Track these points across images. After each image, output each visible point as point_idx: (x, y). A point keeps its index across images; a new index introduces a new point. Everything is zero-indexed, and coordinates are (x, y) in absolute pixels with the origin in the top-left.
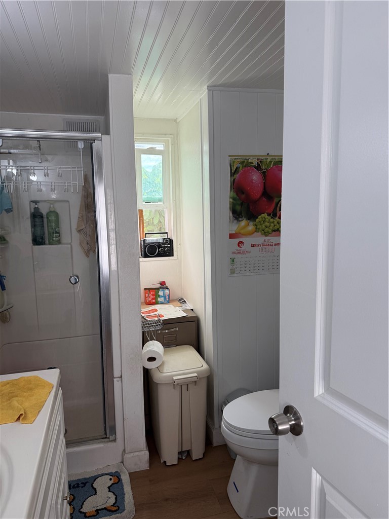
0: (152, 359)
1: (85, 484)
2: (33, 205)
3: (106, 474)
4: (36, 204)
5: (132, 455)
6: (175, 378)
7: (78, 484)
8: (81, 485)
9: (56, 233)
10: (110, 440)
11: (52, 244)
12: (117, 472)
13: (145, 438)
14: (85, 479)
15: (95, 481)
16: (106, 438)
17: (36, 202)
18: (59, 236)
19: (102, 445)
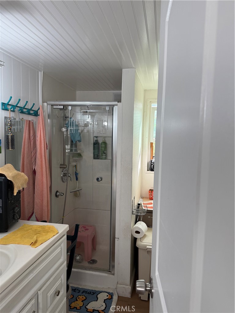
0: (138, 232)
1: (94, 293)
2: (95, 138)
3: (106, 292)
4: (96, 138)
5: (121, 286)
6: (148, 247)
7: (91, 292)
8: (92, 293)
9: (104, 153)
10: (112, 273)
11: (102, 159)
12: (112, 293)
13: (130, 278)
14: (95, 291)
15: (99, 293)
16: (110, 271)
17: (97, 137)
18: (106, 155)
19: (106, 275)
